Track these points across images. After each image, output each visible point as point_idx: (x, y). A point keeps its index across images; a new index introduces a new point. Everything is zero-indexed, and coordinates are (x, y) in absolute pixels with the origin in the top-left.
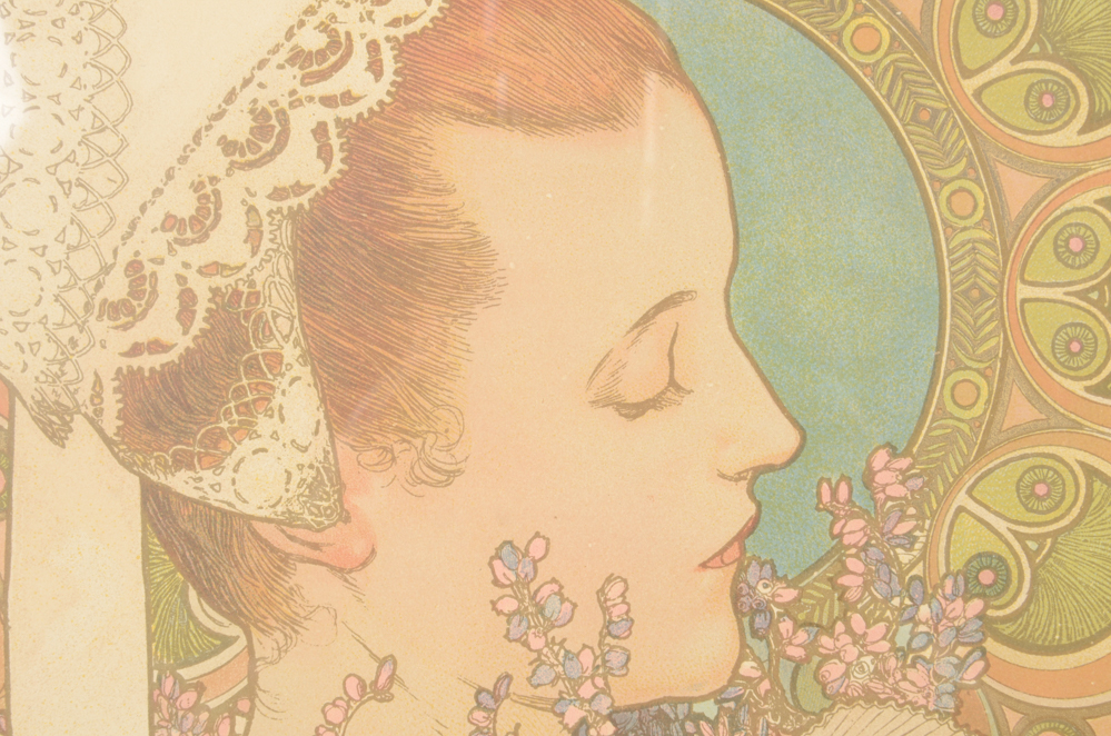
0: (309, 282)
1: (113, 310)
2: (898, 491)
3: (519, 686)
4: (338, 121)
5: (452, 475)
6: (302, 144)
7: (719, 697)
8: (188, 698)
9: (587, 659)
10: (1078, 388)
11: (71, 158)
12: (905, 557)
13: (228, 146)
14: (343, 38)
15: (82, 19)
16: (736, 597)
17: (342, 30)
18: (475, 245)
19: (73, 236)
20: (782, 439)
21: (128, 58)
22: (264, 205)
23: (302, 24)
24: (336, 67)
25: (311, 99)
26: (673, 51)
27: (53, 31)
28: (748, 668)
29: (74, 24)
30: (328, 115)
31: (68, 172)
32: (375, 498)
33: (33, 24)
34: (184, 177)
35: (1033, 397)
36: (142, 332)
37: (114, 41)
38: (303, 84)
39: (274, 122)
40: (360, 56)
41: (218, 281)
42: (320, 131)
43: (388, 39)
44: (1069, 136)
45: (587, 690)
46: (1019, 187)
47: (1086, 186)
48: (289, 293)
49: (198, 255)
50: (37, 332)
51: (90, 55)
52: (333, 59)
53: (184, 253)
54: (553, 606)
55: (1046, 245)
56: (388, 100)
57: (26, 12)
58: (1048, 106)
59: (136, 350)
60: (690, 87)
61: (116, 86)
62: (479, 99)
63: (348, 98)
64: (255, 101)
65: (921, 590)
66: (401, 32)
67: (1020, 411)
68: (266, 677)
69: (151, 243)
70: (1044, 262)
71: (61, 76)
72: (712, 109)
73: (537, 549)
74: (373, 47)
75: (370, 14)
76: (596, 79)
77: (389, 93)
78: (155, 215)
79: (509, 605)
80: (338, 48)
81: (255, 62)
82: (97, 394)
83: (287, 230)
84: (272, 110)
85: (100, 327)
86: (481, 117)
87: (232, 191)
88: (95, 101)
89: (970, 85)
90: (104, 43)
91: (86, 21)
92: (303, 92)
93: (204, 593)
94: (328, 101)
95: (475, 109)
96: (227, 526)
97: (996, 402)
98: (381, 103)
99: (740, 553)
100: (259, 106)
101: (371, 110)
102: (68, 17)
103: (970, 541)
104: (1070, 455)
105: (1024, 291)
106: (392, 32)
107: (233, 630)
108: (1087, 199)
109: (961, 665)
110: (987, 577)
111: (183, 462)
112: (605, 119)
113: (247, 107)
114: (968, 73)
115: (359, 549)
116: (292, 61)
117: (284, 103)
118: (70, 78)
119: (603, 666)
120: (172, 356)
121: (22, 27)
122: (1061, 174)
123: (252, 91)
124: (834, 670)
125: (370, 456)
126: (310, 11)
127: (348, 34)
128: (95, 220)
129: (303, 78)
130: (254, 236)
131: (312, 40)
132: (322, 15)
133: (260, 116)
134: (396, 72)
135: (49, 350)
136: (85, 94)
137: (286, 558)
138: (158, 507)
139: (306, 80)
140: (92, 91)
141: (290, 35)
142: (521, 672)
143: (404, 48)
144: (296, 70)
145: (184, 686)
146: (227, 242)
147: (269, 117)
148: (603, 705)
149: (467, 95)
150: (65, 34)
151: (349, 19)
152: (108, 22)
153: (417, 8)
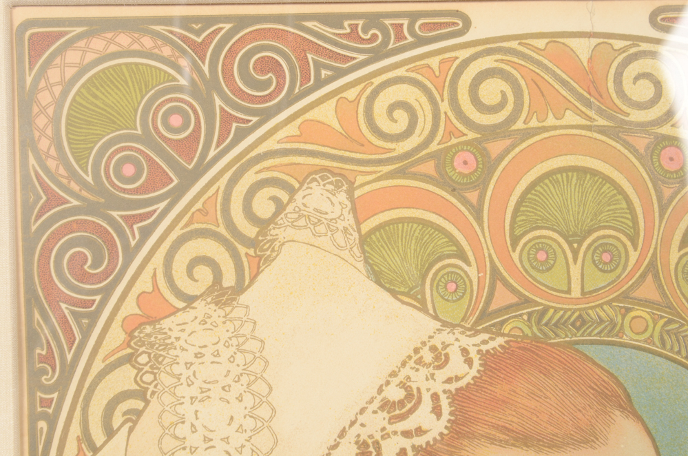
4: (413, 447)
14: (415, 392)
15: (242, 385)
17: (414, 386)
21: (274, 410)
23: (388, 383)
24: (411, 411)
25: (395, 433)
26: (628, 396)
27: (223, 394)
29: (237, 389)
30: (407, 443)
33: (209, 390)
37: (264, 399)
38: (390, 423)
39: (371, 449)
40: (427, 403)
42: (402, 453)
43: (444, 392)
51: (249, 410)
52: (409, 406)
56: (446, 432)
57: (205, 382)
60: (639, 418)
61: (266, 430)
62: (505, 429)
63: (420, 431)
64: (358, 436)
66: (452, 387)
71: (229, 424)
72: (653, 432)
74: (435, 397)
75: (433, 375)
76: (580, 416)
77: (446, 427)
80: (412, 398)
81: (358, 409)
84: (370, 441)
86: (507, 442)
88: (252, 441)
90: (258, 400)
91: (245, 386)
92: (390, 428)
94: (407, 434)
95: (503, 437)
98: (441, 434)
100: (361, 439)
101: (435, 439)
102: (233, 384)
106: (447, 387)
112: (586, 442)
113: (353, 440)
116: (382, 408)
117: (378, 436)
118: (235, 425)
121: (202, 392)
123: (356, 429)
126: (393, 374)
127: (418, 389)
129: (390, 419)
131: (394, 393)
132: (401, 377)
133: (362, 446)
134: (451, 414)
136: (246, 436)
139: (393, 420)
140: (251, 434)
141: (380, 391)
144: (385, 414)
147: (368, 446)
149: (497, 427)
150: (231, 396)
151: (419, 379)
152: (260, 387)
153: (463, 371)
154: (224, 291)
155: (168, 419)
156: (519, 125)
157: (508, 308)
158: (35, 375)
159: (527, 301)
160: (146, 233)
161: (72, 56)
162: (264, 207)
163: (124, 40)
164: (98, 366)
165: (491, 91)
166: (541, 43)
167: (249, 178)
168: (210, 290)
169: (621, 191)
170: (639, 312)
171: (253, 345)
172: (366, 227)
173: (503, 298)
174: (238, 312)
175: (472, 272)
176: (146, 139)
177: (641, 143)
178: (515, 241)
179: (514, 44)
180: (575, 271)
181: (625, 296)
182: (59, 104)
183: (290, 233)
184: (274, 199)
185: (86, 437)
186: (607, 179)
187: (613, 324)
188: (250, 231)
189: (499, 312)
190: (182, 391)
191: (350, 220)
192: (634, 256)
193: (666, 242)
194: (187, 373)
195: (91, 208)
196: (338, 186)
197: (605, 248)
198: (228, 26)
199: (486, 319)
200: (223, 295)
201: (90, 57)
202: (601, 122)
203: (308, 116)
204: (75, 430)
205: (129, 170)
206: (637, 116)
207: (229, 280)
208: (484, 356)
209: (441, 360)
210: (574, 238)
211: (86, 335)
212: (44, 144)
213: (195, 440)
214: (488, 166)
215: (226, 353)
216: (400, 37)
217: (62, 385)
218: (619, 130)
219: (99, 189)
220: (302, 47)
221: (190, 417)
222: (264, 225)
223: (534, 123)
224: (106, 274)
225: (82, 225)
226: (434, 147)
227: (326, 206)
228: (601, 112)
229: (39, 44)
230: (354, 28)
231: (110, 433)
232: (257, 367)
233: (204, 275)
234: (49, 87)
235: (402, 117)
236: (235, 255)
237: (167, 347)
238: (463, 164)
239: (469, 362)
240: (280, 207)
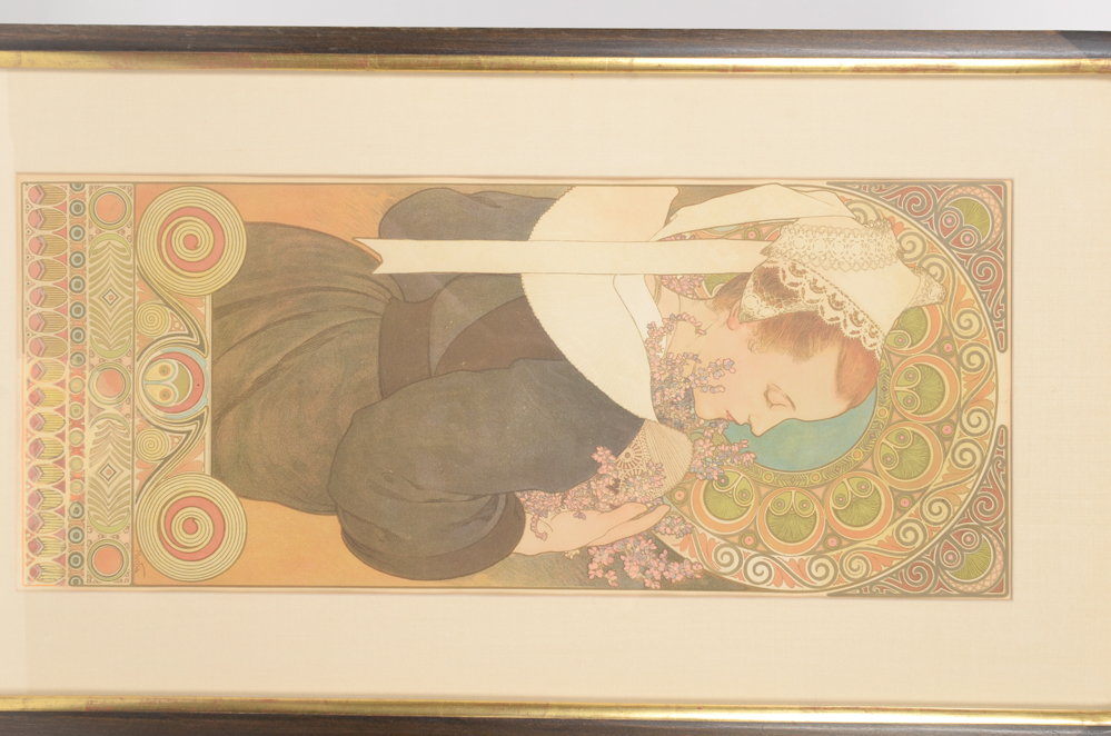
0: (800, 315)
1: (794, 266)
2: (745, 459)
3: (698, 365)
4: (840, 323)
5: (751, 350)
6: (834, 314)
7: (695, 414)
8: (697, 283)
9: (705, 382)
10: (769, 505)
11: (832, 256)
12: (728, 461)
13: (834, 295)
14: (861, 325)
16: (720, 419)
17: (863, 324)
18: (808, 356)
19: (812, 257)
20: (758, 431)
21: (857, 271)
22: (819, 304)
23: (865, 314)
24: (853, 323)
25: (845, 316)
26: (856, 407)
28: (702, 421)
29: (865, 258)
30: (841, 320)
31: (828, 256)
32: (746, 330)
34: (827, 284)
35: (767, 494)
36: (788, 273)
39: (840, 307)
40: (856, 329)
41: (800, 293)
42: (837, 319)
43: (860, 336)
44: (832, 504)
45: (697, 382)
46: (819, 492)
47: (819, 508)
48: (797, 310)
49: (807, 287)
50: (789, 247)
51: (858, 262)
52: (856, 322)
53: (807, 284)
54: (718, 374)
55: (805, 498)
56: (845, 336)
58: (840, 500)
59: (784, 272)
60: (846, 411)
61: (850, 268)
62: (845, 358)
63: (846, 326)
64: (845, 302)
65: (720, 465)
66: (862, 339)
67: (764, 490)
68: (702, 303)
69: (810, 276)
70: (801, 497)
73: (732, 370)
74: (858, 332)
75: (867, 332)
76: (849, 388)
77: (847, 336)
78: (817, 277)
79: (718, 363)
80: (858, 323)
81: (855, 303)
82: (773, 262)
83: (813, 310)
84: (843, 307)
85: (789, 263)
87: (823, 296)
88: (846, 262)
89: (845, 480)
90: (861, 265)
92: (847, 315)
93: (723, 287)
94: (845, 321)
96: (739, 294)
97: (766, 485)
98: (844, 334)
99: (730, 420)
101: (842, 331)
103: (732, 477)
104: (752, 503)
105: (793, 492)
106: (862, 337)
107: (714, 295)
108: (816, 509)
109: (701, 474)
110: (723, 481)
111: (755, 283)
113: (844, 300)
114: (848, 480)
115: (733, 326)
116: (855, 312)
117: (845, 310)
119: (703, 386)
120: (782, 281)
121: (865, 245)
122: (822, 502)
123: (848, 302)
124: (701, 442)
125: (756, 329)
126: (868, 317)
128: (816, 262)
130: (812, 302)
131: (860, 317)
132: (867, 320)
133: (842, 304)
134: (852, 338)
135: (784, 250)
137: (731, 308)
138: (744, 277)
139: (850, 315)
141: (862, 311)
142: (702, 366)
143: (858, 340)
144: (853, 313)
145: (700, 282)
146: (810, 295)
148: (694, 386)
150: (863, 255)
151: (865, 326)
152: (866, 266)
153: (868, 343)
154: (902, 254)
155: (856, 232)
156: (962, 370)
157: (891, 362)
158: (875, 184)
159: (893, 369)
160: (926, 226)
161: (993, 202)
162: (934, 270)
163: (998, 221)
164: (877, 207)
165: (976, 360)
166: (994, 380)
167: (945, 265)
168: (903, 249)
169: (935, 409)
170: (888, 413)
171: (882, 264)
172: (924, 308)
173: (895, 360)
174: (894, 259)
175: (906, 349)
176: (961, 228)
177: (954, 418)
178: (917, 366)
179: (994, 370)
180: (904, 389)
181: (894, 408)
182: (975, 196)
183: (923, 280)
184: (936, 274)
185: (851, 202)
186: (940, 403)
187: (883, 403)
188: (925, 265)
189: (889, 358)
190: (866, 237)
191: (928, 303)
192: (909, 412)
193: (914, 426)
194: (872, 239)
195: (936, 206)
196: (941, 298)
197: (913, 401)
198: (1003, 259)
199: (887, 352)
200: (901, 254)
201: (992, 208)
202: (962, 403)
203: (968, 289)
204: (855, 198)
205: (949, 221)
206: (964, 417)
207: (906, 256)
208: (873, 352)
209: (872, 335)
210: (917, 389)
211: (889, 203)
212: (960, 190)
213: (848, 241)
214: (947, 356)
215: (879, 254)
216: (998, 325)
217: (871, 194)
218: (959, 410)
219: (943, 210)
220: (994, 287)
221: (856, 240)
222: (927, 270)
223: (963, 376)
224: (911, 211)
225: (929, 203)
226: (954, 336)
227: (933, 294)
228: (967, 402)
229: (998, 190)
230: (1001, 307)
231: (852, 211)
232: (873, 265)
233: (909, 247)
234: (981, 193)
235: (966, 324)
236: (916, 259)
237: (883, 232)
238: (947, 347)
239: (871, 346)
240: (933, 276)
